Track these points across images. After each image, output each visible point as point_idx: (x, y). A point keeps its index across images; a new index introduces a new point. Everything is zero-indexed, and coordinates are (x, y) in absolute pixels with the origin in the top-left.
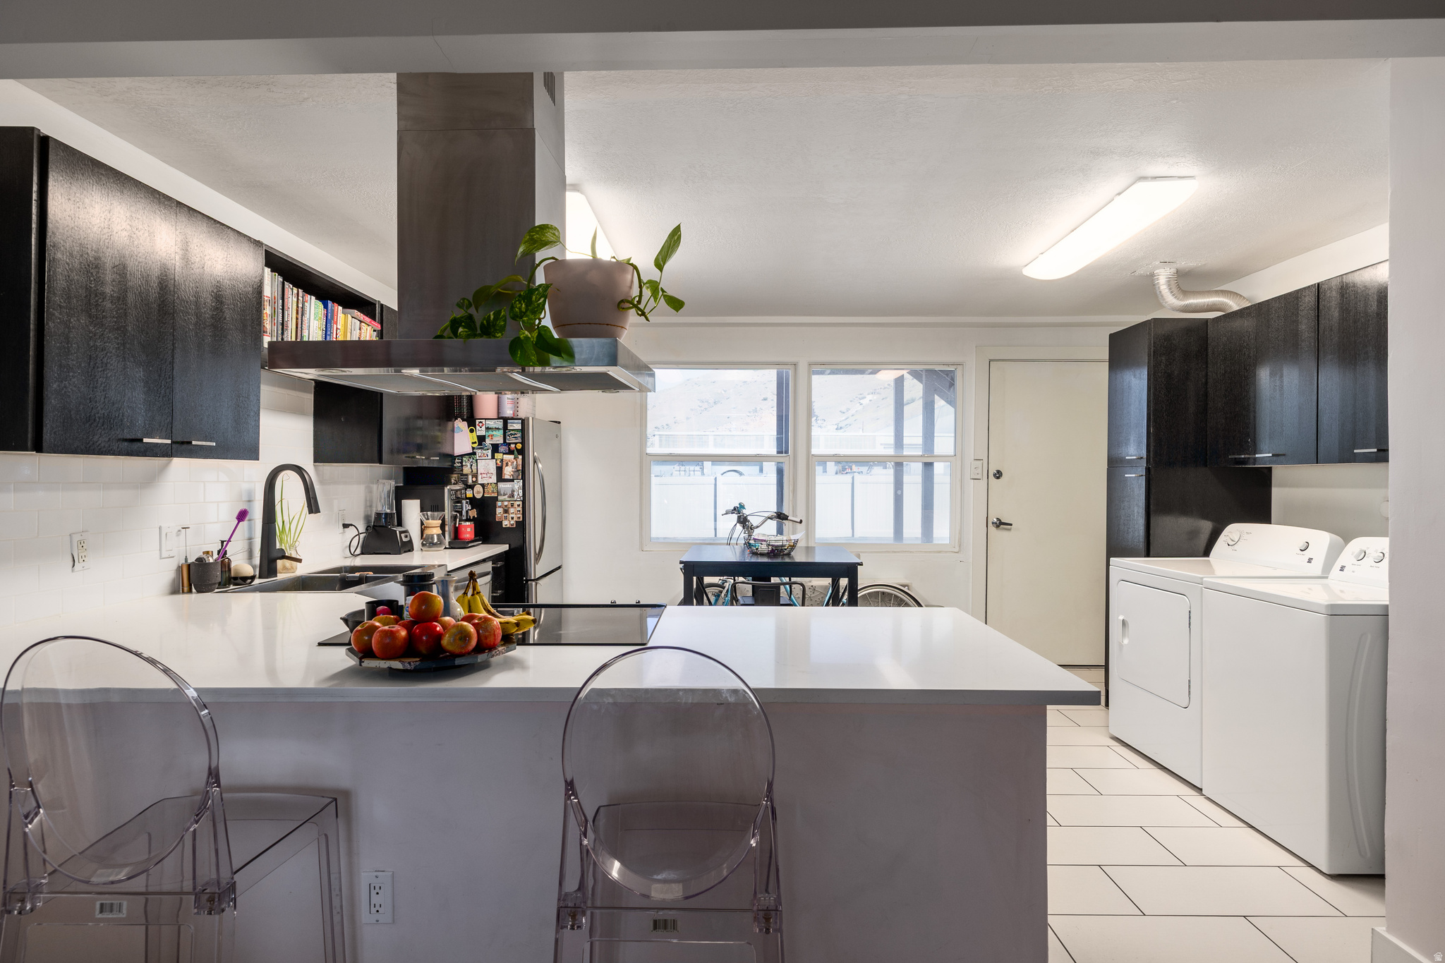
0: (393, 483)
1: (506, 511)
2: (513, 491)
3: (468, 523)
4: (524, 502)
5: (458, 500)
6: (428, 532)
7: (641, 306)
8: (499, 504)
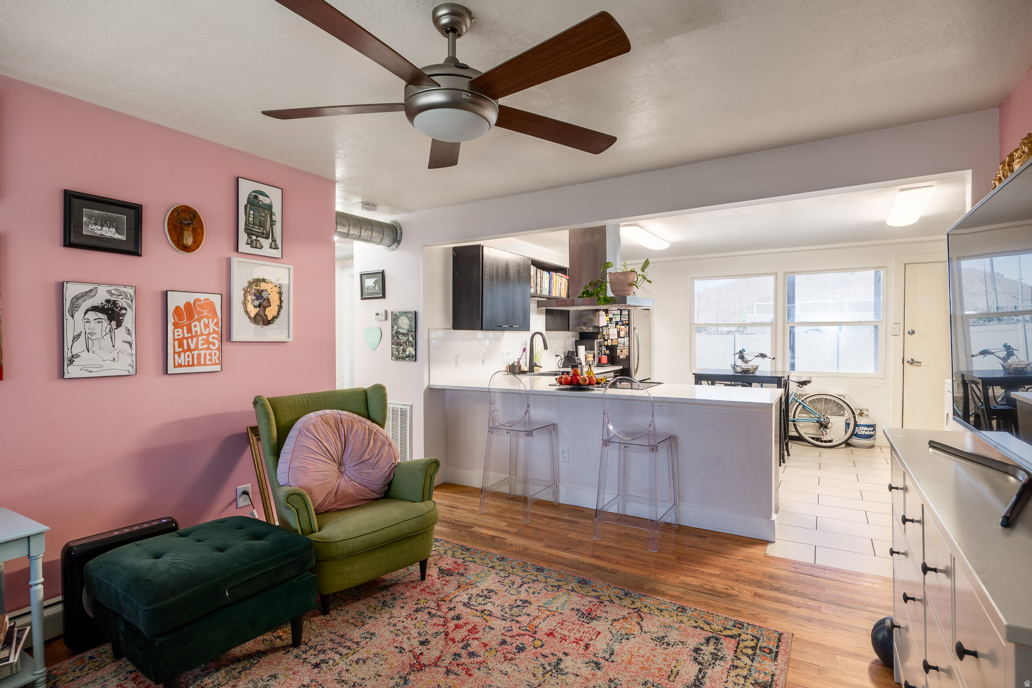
0: (574, 339)
1: (621, 351)
2: (624, 342)
3: (605, 356)
4: (629, 347)
5: (601, 346)
6: (588, 359)
7: (637, 285)
8: (618, 348)
